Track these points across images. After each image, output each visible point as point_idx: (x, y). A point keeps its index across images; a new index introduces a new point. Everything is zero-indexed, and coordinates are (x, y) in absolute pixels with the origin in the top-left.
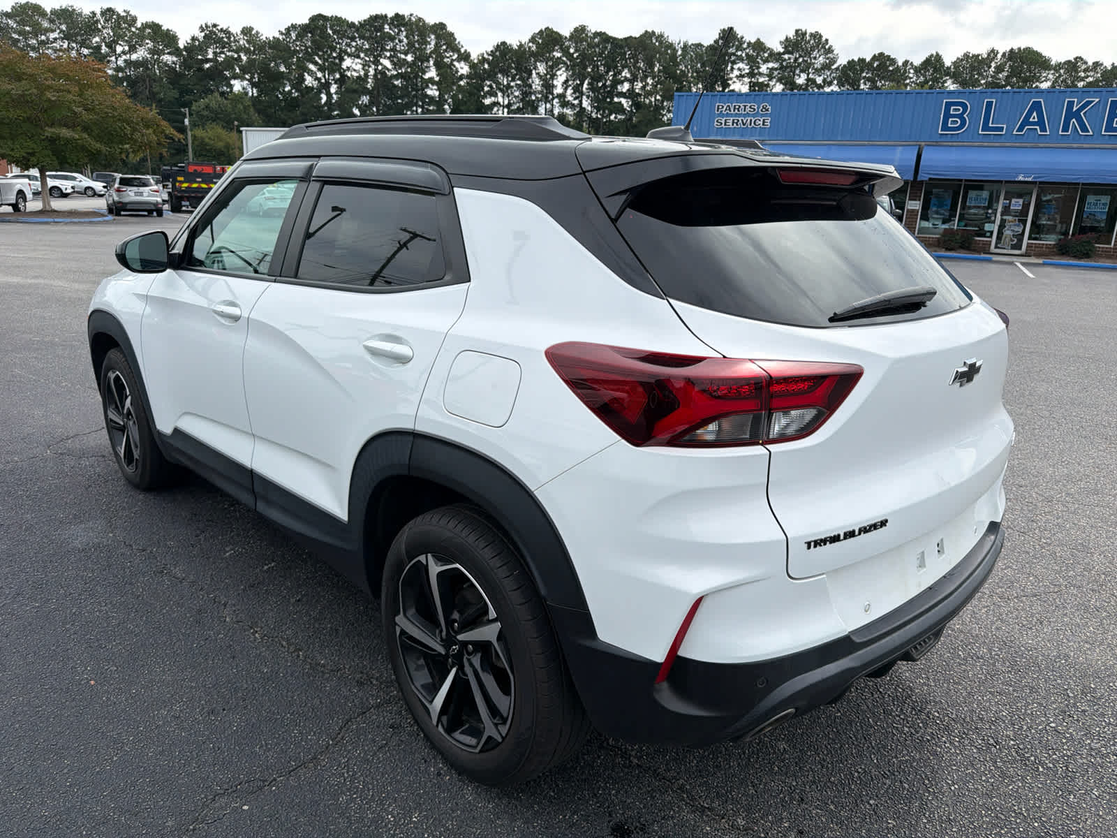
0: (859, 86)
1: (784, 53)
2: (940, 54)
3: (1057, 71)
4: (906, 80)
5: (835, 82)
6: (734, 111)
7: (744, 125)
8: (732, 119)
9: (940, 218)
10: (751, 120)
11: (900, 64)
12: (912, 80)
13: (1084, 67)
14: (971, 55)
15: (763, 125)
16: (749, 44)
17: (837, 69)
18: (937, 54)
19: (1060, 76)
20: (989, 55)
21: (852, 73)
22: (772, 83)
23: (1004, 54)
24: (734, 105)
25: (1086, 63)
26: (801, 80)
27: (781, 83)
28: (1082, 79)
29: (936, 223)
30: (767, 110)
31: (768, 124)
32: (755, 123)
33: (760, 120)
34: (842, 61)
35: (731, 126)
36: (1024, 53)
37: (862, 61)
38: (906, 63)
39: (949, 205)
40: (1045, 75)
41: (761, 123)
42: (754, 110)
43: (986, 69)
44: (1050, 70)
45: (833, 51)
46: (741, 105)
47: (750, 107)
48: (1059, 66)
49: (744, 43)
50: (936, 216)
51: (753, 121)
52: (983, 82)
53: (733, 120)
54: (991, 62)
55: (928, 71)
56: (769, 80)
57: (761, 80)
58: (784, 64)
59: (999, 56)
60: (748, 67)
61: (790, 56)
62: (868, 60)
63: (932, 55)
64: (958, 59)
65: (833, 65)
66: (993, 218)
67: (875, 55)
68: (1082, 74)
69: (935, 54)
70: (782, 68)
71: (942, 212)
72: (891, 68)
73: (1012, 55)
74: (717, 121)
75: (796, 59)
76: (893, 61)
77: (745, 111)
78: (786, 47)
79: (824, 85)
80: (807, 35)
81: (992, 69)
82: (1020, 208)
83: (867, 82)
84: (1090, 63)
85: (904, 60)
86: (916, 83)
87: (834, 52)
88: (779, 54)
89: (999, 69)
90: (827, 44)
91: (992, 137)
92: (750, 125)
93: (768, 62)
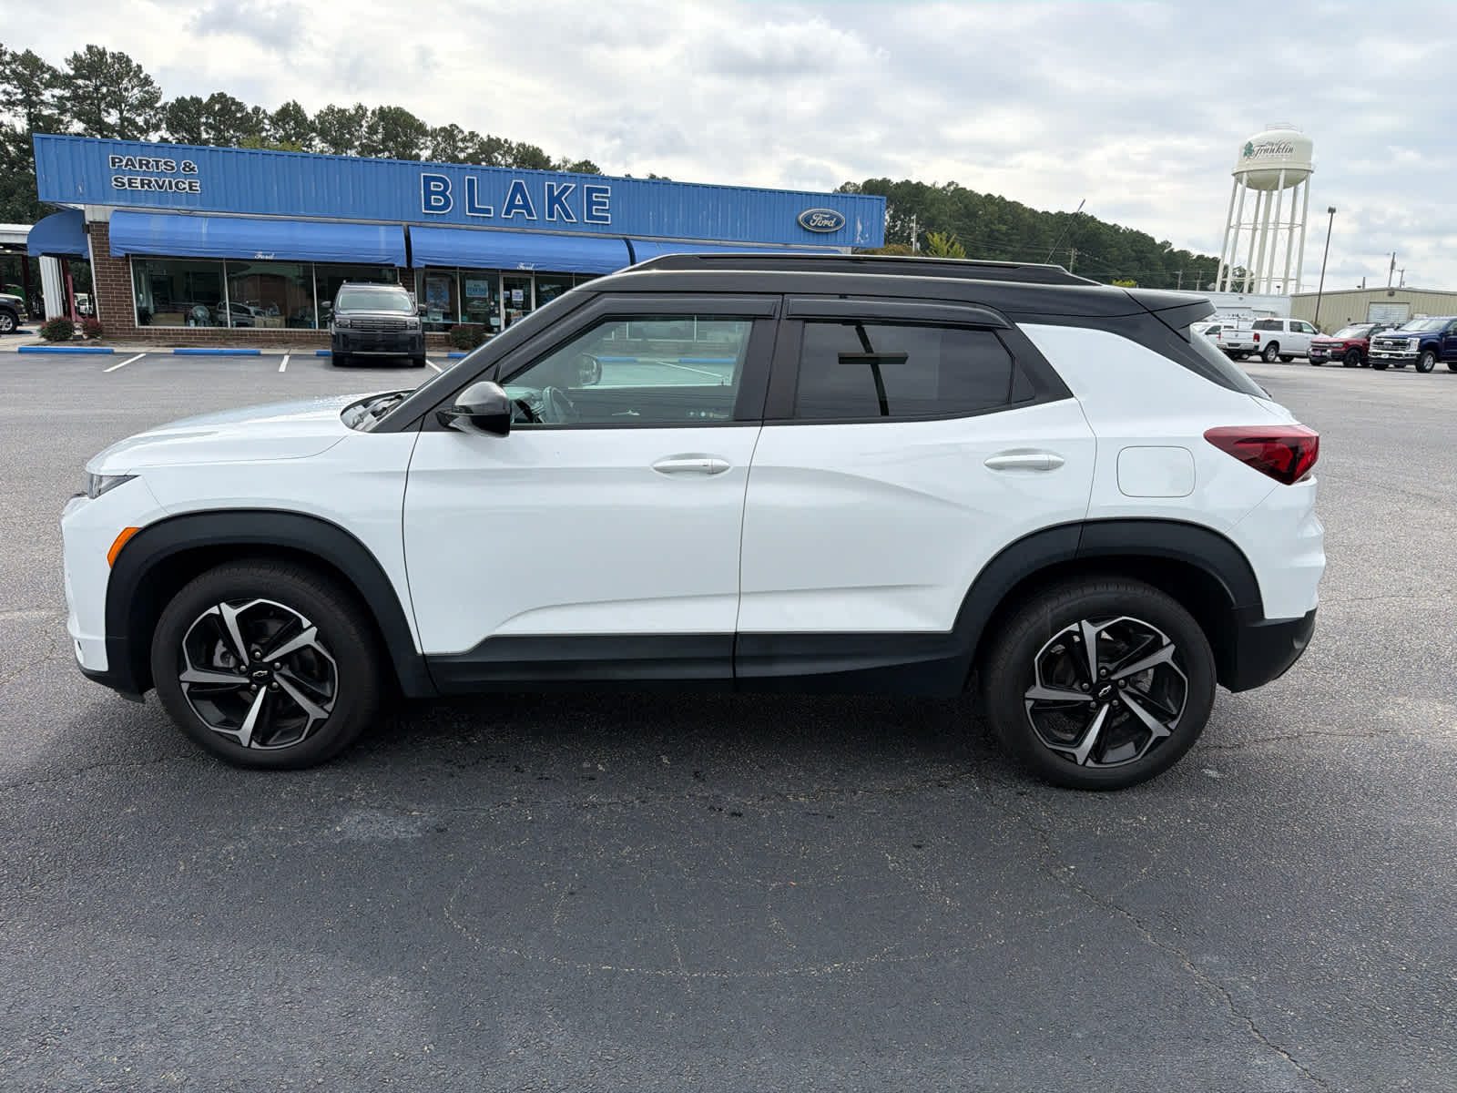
0: (200, 134)
1: (75, 77)
2: (299, 103)
3: (434, 138)
4: (260, 132)
5: (164, 126)
6: (141, 167)
7: (161, 187)
8: (139, 178)
9: (440, 312)
10: (170, 182)
11: (250, 110)
12: (269, 133)
13: (460, 136)
14: (336, 109)
15: (191, 189)
16: (14, 56)
17: (163, 108)
18: (295, 104)
19: (438, 144)
20: (357, 111)
21: (184, 115)
22: (66, 118)
23: (373, 112)
24: (138, 158)
25: (462, 132)
26: (112, 118)
27: (80, 120)
28: (462, 150)
29: (437, 318)
30: (192, 169)
31: (198, 188)
32: (177, 187)
33: (184, 183)
34: (168, 98)
35: (140, 188)
36: (395, 113)
37: (196, 101)
38: (256, 110)
39: (448, 297)
40: (422, 141)
41: (187, 186)
42: (173, 168)
43: (358, 128)
44: (427, 136)
45: (152, 83)
46: (151, 160)
47: (165, 163)
48: (434, 134)
49: (5, 53)
50: (435, 310)
51: (173, 183)
52: (357, 143)
53: (142, 180)
54: (361, 120)
55: (288, 123)
56: (59, 114)
57: (46, 112)
58: (81, 92)
59: (369, 114)
60: (20, 91)
61: (87, 82)
62: (205, 100)
63: (288, 104)
64: (321, 112)
65: (157, 102)
66: (497, 312)
67: (213, 95)
68: (460, 144)
69: (292, 103)
70: (75, 97)
71: (441, 304)
72: (239, 115)
73: (383, 114)
74: (116, 180)
75: (97, 89)
76: (240, 107)
77: (158, 168)
78: (76, 69)
79: (148, 128)
80: (108, 56)
81: (364, 129)
82: (522, 300)
83: (210, 131)
84: (466, 133)
85: (253, 106)
86: (275, 138)
87: (154, 85)
88: (67, 77)
89: (372, 130)
90: (141, 72)
91: (478, 219)
92: (171, 188)
93: (54, 87)
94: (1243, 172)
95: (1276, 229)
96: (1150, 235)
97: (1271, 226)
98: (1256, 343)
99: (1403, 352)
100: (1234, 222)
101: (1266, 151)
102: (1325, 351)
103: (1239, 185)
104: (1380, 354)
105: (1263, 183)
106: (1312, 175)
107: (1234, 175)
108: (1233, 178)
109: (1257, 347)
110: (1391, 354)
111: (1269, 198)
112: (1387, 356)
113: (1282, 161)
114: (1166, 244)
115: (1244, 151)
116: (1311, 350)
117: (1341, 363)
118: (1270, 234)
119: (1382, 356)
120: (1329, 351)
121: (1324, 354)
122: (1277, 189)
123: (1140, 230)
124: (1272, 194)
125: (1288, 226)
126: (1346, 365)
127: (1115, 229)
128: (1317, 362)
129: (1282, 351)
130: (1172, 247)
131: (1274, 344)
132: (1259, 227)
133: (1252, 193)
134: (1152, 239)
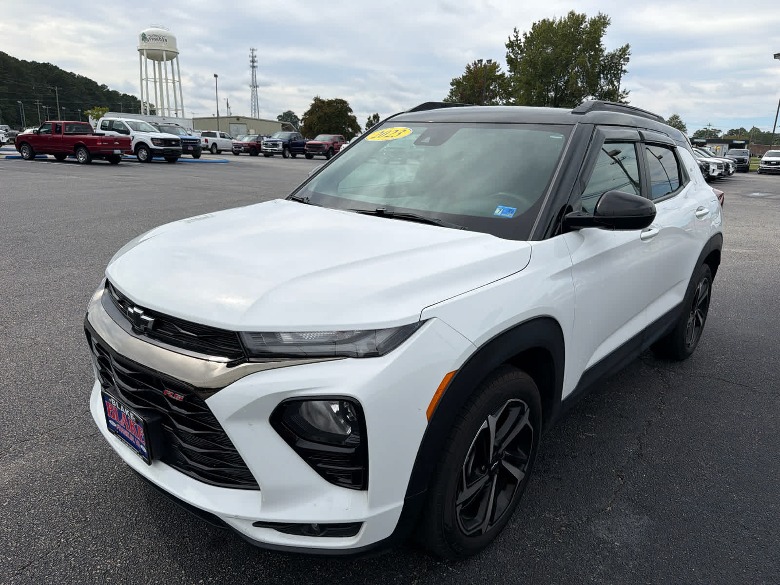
94: (144, 49)
95: (167, 82)
96: (94, 80)
97: (164, 81)
98: (206, 144)
99: (276, 149)
100: (144, 77)
101: (153, 39)
102: (240, 148)
103: (142, 56)
104: (267, 149)
105: (155, 56)
106: (179, 55)
107: (139, 50)
108: (138, 52)
109: (207, 146)
110: (272, 150)
111: (160, 65)
112: (270, 151)
113: (162, 46)
114: (104, 86)
115: (142, 38)
116: (233, 147)
117: (249, 154)
118: (164, 85)
119: (268, 151)
120: (242, 148)
121: (240, 149)
122: (163, 61)
123: (87, 77)
124: (161, 64)
125: (172, 81)
126: (251, 155)
127: (71, 75)
128: (236, 153)
129: (219, 148)
130: (108, 88)
131: (215, 144)
132: (158, 80)
133: (150, 62)
134: (96, 83)
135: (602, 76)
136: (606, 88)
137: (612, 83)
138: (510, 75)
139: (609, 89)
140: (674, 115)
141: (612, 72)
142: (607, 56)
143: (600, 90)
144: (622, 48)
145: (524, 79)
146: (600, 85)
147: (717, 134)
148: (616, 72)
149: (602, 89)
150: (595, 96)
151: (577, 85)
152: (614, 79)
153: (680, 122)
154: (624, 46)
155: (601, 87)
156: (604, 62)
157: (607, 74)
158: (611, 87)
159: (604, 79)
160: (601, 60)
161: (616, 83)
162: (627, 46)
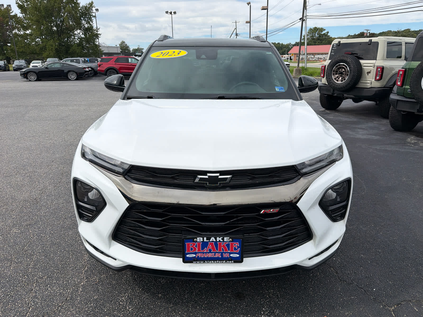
135: (82, 18)
136: (86, 26)
137: (89, 23)
138: (22, 15)
139: (88, 26)
140: (122, 41)
141: (88, 16)
142: (82, 7)
143: (83, 27)
144: (90, 3)
145: (34, 18)
146: (83, 24)
147: (142, 50)
148: (89, 17)
149: (84, 26)
150: (81, 30)
151: (69, 24)
152: (89, 20)
153: (126, 45)
154: (91, 2)
155: (83, 25)
156: (82, 10)
157: (85, 18)
158: (89, 25)
159: (84, 20)
160: (80, 9)
161: (91, 23)
162: (92, 2)
